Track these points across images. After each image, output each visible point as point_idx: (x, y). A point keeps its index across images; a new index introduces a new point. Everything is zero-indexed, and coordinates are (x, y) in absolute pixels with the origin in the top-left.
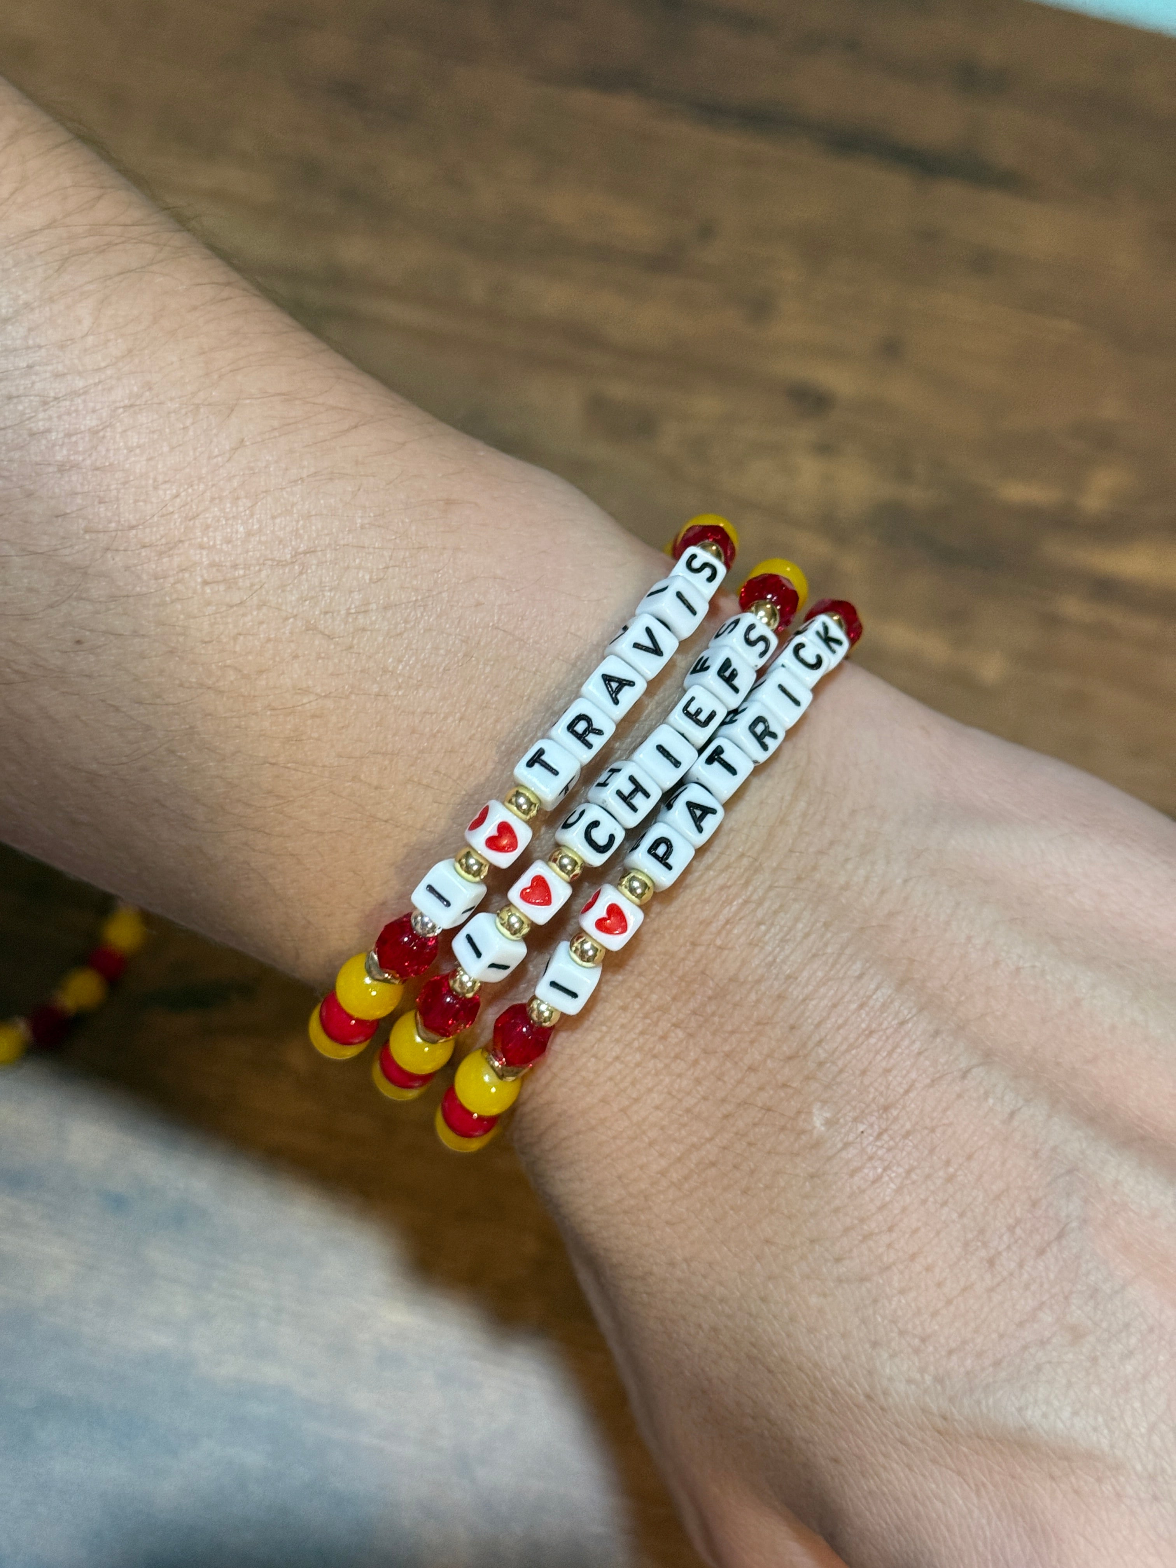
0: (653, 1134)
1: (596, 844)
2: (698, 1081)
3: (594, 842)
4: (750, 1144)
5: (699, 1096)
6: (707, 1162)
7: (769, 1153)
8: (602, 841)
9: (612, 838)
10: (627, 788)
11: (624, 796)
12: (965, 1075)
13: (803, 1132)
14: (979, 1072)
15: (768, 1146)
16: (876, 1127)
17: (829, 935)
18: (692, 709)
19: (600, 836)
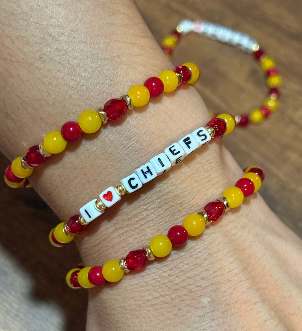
0: (150, 287)
1: (131, 185)
2: (170, 275)
3: (131, 184)
4: (181, 301)
5: (169, 280)
6: (165, 302)
7: (187, 305)
8: (134, 185)
9: (137, 185)
10: (145, 170)
11: (144, 172)
12: (255, 304)
13: (201, 302)
14: (260, 305)
15: (187, 303)
16: (224, 309)
17: (226, 247)
18: (172, 149)
19: (133, 183)
